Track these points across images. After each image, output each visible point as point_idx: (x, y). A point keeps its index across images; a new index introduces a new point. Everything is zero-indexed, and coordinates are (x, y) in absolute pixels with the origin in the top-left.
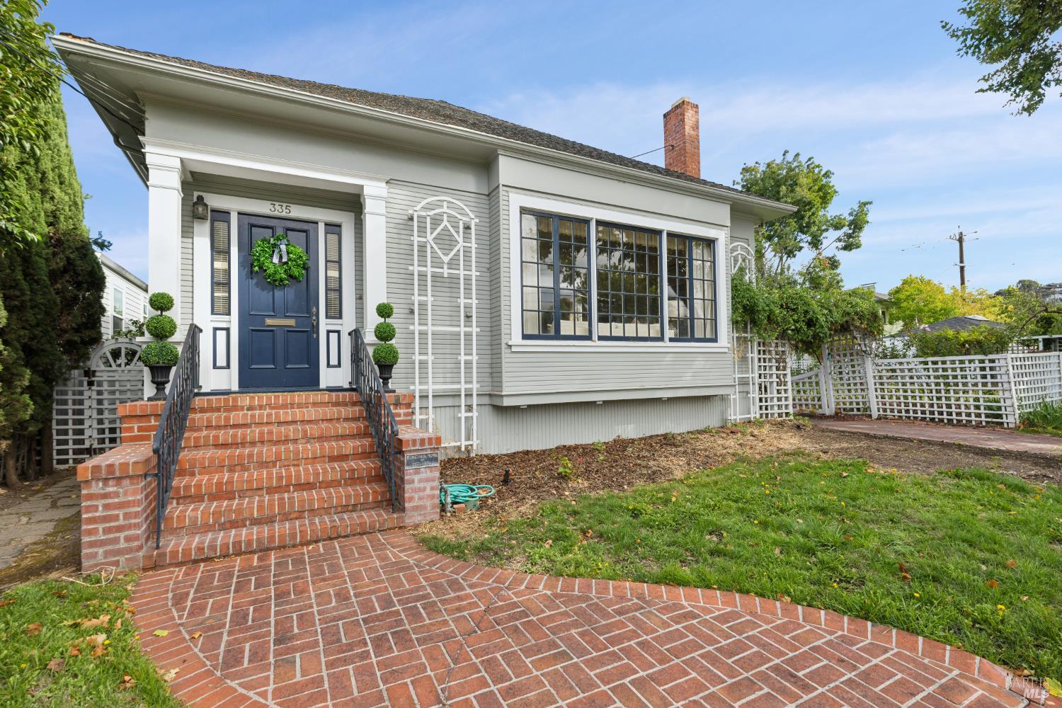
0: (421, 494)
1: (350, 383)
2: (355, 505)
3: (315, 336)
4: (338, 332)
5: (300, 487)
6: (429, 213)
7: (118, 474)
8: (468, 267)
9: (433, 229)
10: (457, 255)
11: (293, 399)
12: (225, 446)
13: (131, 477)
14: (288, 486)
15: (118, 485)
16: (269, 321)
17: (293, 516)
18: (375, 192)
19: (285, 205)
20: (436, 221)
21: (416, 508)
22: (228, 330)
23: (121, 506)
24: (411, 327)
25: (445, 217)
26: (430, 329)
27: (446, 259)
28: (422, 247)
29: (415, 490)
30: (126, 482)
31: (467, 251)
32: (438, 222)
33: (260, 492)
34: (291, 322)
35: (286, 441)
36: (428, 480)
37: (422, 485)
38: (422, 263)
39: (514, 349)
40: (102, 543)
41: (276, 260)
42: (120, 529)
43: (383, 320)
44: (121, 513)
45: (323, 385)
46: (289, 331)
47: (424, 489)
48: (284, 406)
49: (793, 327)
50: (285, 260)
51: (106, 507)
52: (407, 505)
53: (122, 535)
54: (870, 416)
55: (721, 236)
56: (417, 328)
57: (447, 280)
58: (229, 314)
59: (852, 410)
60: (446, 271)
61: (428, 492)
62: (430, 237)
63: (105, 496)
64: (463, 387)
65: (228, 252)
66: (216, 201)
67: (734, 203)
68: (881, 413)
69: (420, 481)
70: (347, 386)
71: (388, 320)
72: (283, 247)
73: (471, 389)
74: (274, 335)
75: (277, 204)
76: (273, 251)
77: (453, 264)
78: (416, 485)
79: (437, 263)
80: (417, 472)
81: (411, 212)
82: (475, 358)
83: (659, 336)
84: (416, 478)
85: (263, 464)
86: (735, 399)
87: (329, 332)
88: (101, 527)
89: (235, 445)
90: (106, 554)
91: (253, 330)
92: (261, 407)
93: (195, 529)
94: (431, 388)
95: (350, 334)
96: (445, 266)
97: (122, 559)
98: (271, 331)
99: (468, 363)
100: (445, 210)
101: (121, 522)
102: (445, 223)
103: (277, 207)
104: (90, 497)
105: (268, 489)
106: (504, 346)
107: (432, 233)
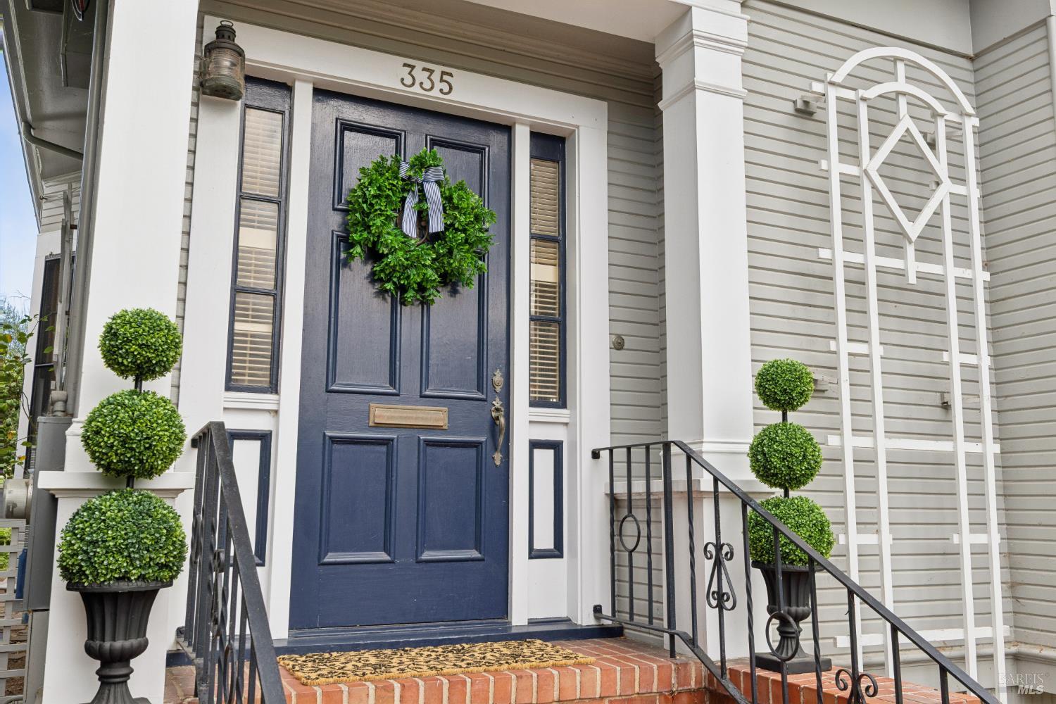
1: (597, 610)
3: (498, 457)
4: (556, 446)
6: (862, 93)
8: (963, 254)
9: (878, 137)
16: (383, 413)
18: (717, 27)
19: (438, 69)
22: (265, 438)
24: (836, 440)
25: (904, 105)
26: (885, 445)
27: (914, 229)
34: (436, 416)
38: (853, 238)
41: (410, 225)
43: (776, 416)
45: (519, 617)
46: (432, 443)
50: (436, 225)
56: (851, 442)
57: (917, 296)
58: (273, 386)
60: (913, 266)
62: (872, 164)
64: (972, 632)
65: (281, 202)
70: (586, 619)
71: (795, 418)
72: (432, 191)
73: (991, 642)
74: (389, 455)
75: (419, 65)
76: (403, 200)
77: (929, 244)
79: (890, 235)
81: (817, 87)
82: (994, 537)
87: (535, 445)
91: (335, 440)
95: (596, 455)
96: (910, 250)
98: (382, 442)
99: (981, 552)
100: (901, 85)
102: (905, 122)
103: (421, 76)
107: (874, 148)
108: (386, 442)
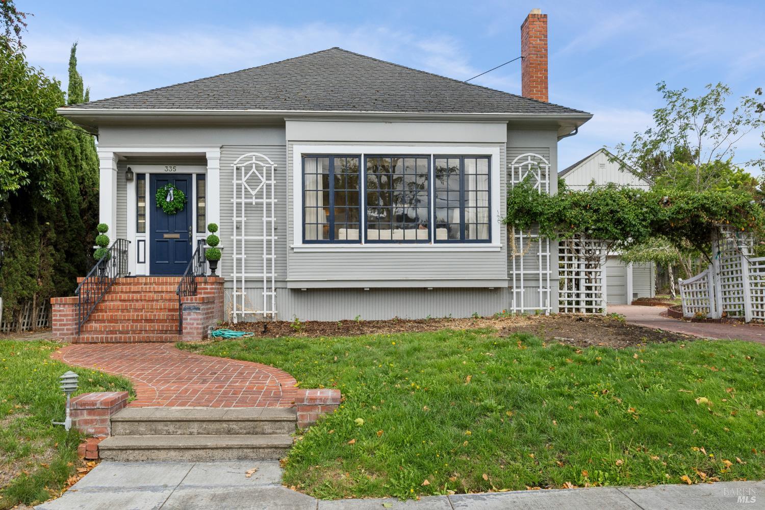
0: (191, 326)
2: (166, 331)
3: (190, 243)
5: (147, 321)
6: (243, 165)
7: (63, 303)
8: (269, 197)
9: (246, 173)
10: (262, 188)
11: (166, 280)
12: (124, 301)
13: (68, 304)
14: (142, 320)
15: (64, 307)
16: (166, 236)
17: (137, 332)
18: (213, 154)
19: (173, 166)
20: (248, 168)
21: (188, 333)
22: (144, 241)
23: (65, 315)
24: (232, 237)
25: (254, 165)
26: (243, 238)
27: (253, 193)
28: (239, 186)
29: (187, 324)
30: (67, 306)
31: (269, 186)
32: (249, 168)
33: (129, 322)
34: (177, 236)
35: (153, 301)
36: (195, 319)
37: (192, 322)
38: (239, 197)
39: (295, 250)
40: (59, 330)
42: (64, 325)
43: (211, 234)
44: (65, 318)
46: (177, 241)
47: (193, 324)
48: (162, 284)
49: (593, 227)
51: (60, 315)
52: (183, 331)
53: (65, 327)
54: (743, 320)
55: (496, 152)
56: (235, 238)
57: (256, 206)
58: (145, 232)
59: (735, 313)
60: (254, 201)
61: (195, 325)
62: (244, 179)
63: (60, 311)
64: (265, 275)
65: (144, 197)
66: (137, 169)
67: (510, 121)
68: (755, 316)
69: (191, 319)
71: (215, 234)
72: (172, 192)
73: (270, 277)
74: (168, 244)
75: (169, 166)
77: (259, 195)
78: (188, 321)
79: (248, 195)
80: (189, 314)
81: (232, 165)
82: (273, 257)
83: (427, 239)
84: (189, 317)
85: (136, 310)
86: (518, 293)
87: (198, 241)
88: (58, 323)
89: (129, 300)
90: (60, 334)
91: (157, 241)
92: (151, 284)
93: (96, 332)
94: (243, 275)
96: (254, 198)
97: (65, 337)
98: (166, 241)
99: (269, 260)
100: (254, 161)
101: (65, 322)
102: (254, 169)
103: (169, 168)
104: (55, 311)
105: (133, 320)
106: (288, 248)
107: (245, 176)
108: (167, 241)
